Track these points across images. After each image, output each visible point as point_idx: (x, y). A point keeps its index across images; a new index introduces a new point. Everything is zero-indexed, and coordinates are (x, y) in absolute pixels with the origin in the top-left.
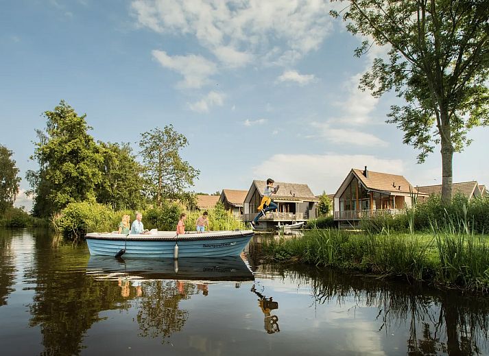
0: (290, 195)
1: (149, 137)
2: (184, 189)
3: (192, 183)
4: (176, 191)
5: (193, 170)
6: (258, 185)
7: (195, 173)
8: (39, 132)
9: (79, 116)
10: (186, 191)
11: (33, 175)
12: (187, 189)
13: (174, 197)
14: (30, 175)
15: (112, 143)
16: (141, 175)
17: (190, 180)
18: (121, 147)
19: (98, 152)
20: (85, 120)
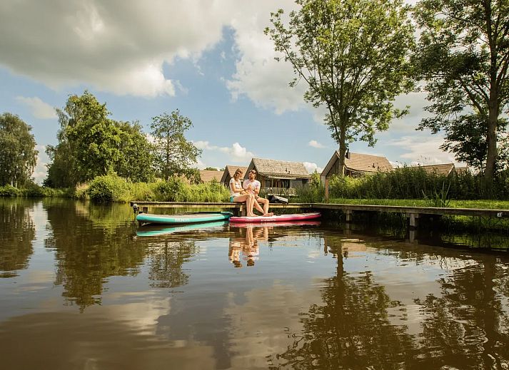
0: (285, 172)
1: (159, 120)
2: (188, 166)
3: (195, 161)
4: (181, 167)
5: (196, 149)
6: (256, 163)
7: (198, 152)
8: (58, 110)
9: (101, 104)
10: (190, 167)
11: (52, 150)
12: (191, 165)
13: (180, 172)
14: (49, 149)
15: (124, 122)
16: (151, 153)
17: (193, 157)
18: (132, 126)
19: (116, 134)
20: (106, 107)
